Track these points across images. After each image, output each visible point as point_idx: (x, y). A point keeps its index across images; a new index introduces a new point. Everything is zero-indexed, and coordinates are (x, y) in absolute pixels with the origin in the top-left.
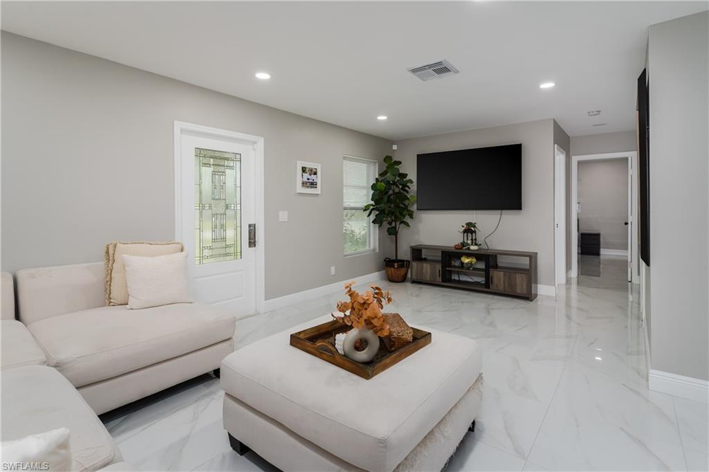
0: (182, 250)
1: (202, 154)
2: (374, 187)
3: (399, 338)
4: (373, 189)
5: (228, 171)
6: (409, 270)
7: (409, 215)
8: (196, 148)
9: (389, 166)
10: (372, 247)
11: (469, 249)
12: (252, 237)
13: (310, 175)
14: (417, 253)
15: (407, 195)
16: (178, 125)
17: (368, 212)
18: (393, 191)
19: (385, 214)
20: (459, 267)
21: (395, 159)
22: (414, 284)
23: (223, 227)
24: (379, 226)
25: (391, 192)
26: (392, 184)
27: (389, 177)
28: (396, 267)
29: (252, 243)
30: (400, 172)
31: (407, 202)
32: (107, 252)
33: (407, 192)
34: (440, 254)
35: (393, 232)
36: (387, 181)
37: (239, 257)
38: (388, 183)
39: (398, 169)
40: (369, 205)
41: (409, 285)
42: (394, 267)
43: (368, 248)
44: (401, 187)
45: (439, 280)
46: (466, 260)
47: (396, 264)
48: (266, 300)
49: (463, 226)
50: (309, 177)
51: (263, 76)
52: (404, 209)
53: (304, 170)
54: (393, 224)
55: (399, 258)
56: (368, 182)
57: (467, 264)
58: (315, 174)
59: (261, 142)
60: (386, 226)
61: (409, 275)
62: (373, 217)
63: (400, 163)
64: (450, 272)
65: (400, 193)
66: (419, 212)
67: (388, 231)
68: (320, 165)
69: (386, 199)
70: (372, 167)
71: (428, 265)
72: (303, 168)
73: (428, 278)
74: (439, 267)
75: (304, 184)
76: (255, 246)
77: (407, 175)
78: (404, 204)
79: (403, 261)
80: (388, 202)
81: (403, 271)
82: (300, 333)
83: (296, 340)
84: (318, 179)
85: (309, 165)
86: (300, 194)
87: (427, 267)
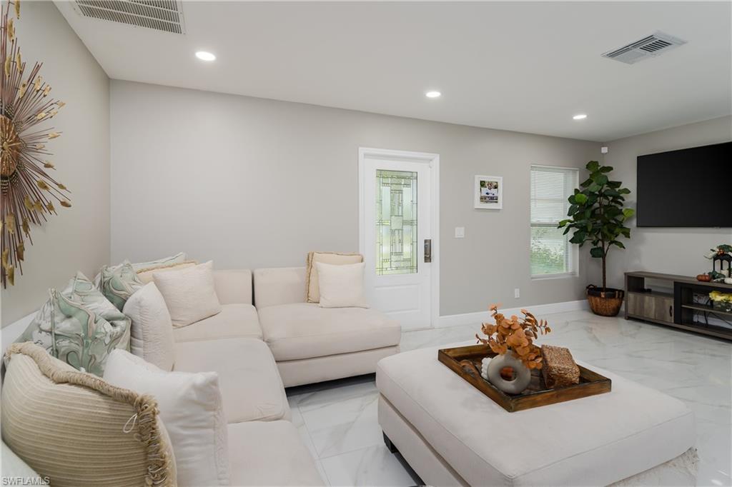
0: (362, 261)
1: (381, 174)
2: (571, 199)
3: (561, 377)
4: (570, 202)
5: (405, 189)
6: (624, 302)
7: (623, 233)
8: (378, 170)
9: (595, 173)
10: (570, 271)
11: (723, 282)
12: (428, 252)
13: (490, 189)
14: (636, 282)
15: (620, 208)
16: (362, 151)
17: (564, 229)
18: (600, 203)
19: (587, 232)
20: (706, 306)
21: (604, 163)
22: (629, 321)
23: (401, 242)
24: (580, 246)
25: (597, 205)
26: (598, 196)
27: (594, 187)
28: (603, 296)
29: (428, 258)
30: (610, 180)
31: (620, 218)
32: (308, 260)
33: (622, 205)
34: (673, 287)
35: (599, 254)
36: (591, 192)
37: (415, 270)
38: (592, 194)
39: (606, 177)
40: (565, 221)
41: (622, 321)
42: (600, 296)
43: (565, 271)
44: (611, 198)
45: (670, 320)
46: (717, 298)
47: (603, 295)
48: (440, 315)
49: (713, 251)
50: (489, 191)
51: (433, 94)
52: (615, 226)
53: (482, 184)
54: (600, 244)
55: (607, 287)
56: (565, 194)
57: (720, 303)
58: (496, 187)
59: (436, 159)
60: (589, 245)
61: (623, 309)
62: (570, 235)
63: (610, 169)
64: (691, 312)
65: (611, 206)
66: (640, 229)
67: (591, 252)
68: (501, 178)
69: (588, 214)
70: (571, 177)
71: (653, 299)
72: (481, 182)
73: (652, 315)
74: (670, 302)
75: (483, 199)
76: (430, 261)
77: (620, 183)
78: (616, 220)
79: (613, 290)
80: (591, 217)
81: (613, 303)
82: (449, 350)
83: (444, 356)
84: (499, 193)
85: (487, 179)
86: (478, 209)
87: (650, 303)
